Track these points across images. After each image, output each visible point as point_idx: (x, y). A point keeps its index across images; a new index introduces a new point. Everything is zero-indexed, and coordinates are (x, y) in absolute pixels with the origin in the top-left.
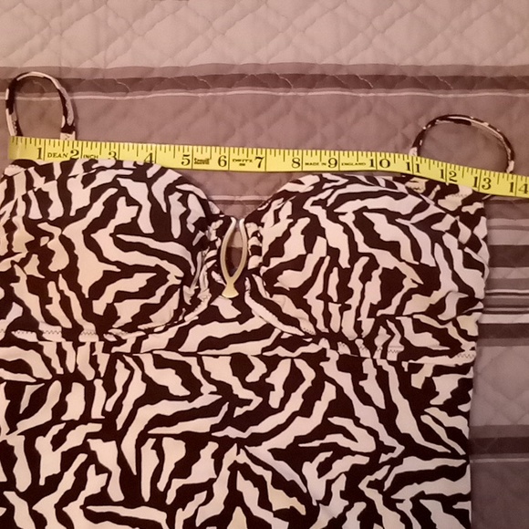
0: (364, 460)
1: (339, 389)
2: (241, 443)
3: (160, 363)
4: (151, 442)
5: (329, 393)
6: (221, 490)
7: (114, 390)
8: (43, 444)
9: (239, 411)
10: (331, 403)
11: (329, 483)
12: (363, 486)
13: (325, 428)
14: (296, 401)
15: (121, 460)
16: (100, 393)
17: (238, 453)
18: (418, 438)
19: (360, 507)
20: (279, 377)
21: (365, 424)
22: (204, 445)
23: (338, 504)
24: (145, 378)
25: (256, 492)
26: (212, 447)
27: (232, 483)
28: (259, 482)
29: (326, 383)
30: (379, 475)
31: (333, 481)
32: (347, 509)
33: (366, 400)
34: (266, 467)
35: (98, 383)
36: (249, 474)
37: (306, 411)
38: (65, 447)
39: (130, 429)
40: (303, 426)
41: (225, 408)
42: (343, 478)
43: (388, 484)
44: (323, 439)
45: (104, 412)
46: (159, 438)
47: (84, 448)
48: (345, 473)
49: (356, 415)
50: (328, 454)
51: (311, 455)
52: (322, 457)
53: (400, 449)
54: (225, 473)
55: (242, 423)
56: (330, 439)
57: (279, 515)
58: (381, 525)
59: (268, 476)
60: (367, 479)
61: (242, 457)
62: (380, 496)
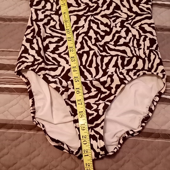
0: (125, 19)
1: (116, 4)
2: (92, 15)
5: (114, 5)
6: (86, 26)
7: (59, 4)
8: (39, 13)
9: (91, 9)
10: (115, 7)
11: (116, 24)
12: (125, 24)
13: (113, 12)
14: (105, 7)
16: (55, 5)
17: (91, 17)
18: (139, 12)
19: (125, 29)
21: (124, 12)
22: (82, 17)
23: (119, 29)
25: (96, 26)
26: (84, 18)
27: (89, 24)
28: (97, 24)
29: (113, 3)
30: (129, 22)
31: (117, 24)
32: (121, 30)
33: (124, 6)
34: (99, 20)
35: (54, 3)
36: (94, 22)
37: (108, 8)
38: (45, 14)
40: (108, 12)
41: (88, 8)
42: (120, 23)
43: (132, 24)
44: (113, 15)
45: (56, 9)
47: (50, 16)
48: (120, 22)
49: (121, 9)
50: (115, 18)
51: (111, 18)
52: (113, 19)
53: (134, 15)
54: (87, 22)
55: (92, 11)
56: (115, 14)
57: (102, 31)
58: (131, 32)
59: (99, 22)
60: (126, 22)
61: (92, 18)
62: (130, 26)
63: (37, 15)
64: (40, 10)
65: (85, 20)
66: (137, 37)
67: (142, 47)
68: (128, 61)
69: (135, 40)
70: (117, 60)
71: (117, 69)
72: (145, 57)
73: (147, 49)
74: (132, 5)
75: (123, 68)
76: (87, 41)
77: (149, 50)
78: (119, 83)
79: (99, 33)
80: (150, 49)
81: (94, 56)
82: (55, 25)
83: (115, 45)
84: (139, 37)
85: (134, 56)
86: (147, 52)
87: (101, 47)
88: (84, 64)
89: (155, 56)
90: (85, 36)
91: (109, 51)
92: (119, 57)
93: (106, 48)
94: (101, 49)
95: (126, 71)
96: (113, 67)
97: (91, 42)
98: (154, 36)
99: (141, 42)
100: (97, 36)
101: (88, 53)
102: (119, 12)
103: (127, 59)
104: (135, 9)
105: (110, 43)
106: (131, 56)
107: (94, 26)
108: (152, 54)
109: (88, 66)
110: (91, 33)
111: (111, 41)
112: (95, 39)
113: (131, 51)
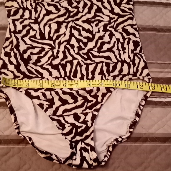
0: (107, 22)
1: (98, 6)
2: (73, 21)
3: (49, 5)
4: (48, 25)
5: (95, 7)
6: (68, 34)
7: (37, 12)
8: (17, 23)
9: (71, 14)
10: (96, 10)
11: (99, 29)
12: (108, 28)
13: (95, 16)
14: (86, 10)
15: (40, 29)
16: (33, 13)
18: (121, 13)
19: (108, 33)
20: (81, 5)
21: (106, 14)
22: (62, 24)
23: (102, 33)
24: (46, 9)
25: (78, 33)
26: (65, 24)
27: (71, 31)
28: (78, 30)
29: (94, 5)
30: (112, 25)
32: (104, 34)
33: (106, 8)
34: (80, 26)
35: (33, 10)
36: (75, 29)
37: (89, 12)
38: (23, 24)
39: (42, 22)
40: (89, 16)
41: (68, 14)
42: (102, 27)
43: (115, 26)
44: (95, 18)
45: (35, 17)
46: (50, 24)
47: (29, 25)
49: (103, 12)
50: (97, 22)
51: (93, 22)
52: (96, 23)
53: (116, 17)
54: (69, 29)
55: (73, 17)
56: (97, 18)
57: (85, 38)
58: (115, 36)
59: (81, 28)
60: (109, 26)
61: (73, 24)
62: (113, 29)
63: (15, 26)
64: (18, 20)
65: (66, 27)
66: (121, 40)
67: (127, 51)
68: (113, 67)
69: (120, 43)
70: (102, 67)
71: (103, 76)
72: (130, 61)
73: (132, 53)
74: (114, 6)
75: (109, 75)
76: (70, 50)
77: (133, 54)
78: (105, 91)
79: (81, 41)
80: (135, 52)
81: (78, 66)
82: (35, 35)
83: (99, 51)
84: (123, 41)
85: (118, 61)
86: (132, 56)
87: (85, 55)
88: (68, 74)
89: (139, 59)
90: (67, 44)
91: (93, 59)
92: (104, 64)
93: (90, 55)
94: (86, 57)
95: (112, 77)
96: (99, 74)
97: (74, 51)
98: (137, 38)
99: (126, 46)
100: (80, 44)
101: (71, 63)
102: (101, 15)
103: (112, 65)
104: (117, 10)
105: (94, 50)
106: (116, 61)
107: (76, 33)
108: (136, 58)
109: (72, 76)
110: (73, 41)
111: (95, 47)
112: (77, 47)
113: (116, 56)
